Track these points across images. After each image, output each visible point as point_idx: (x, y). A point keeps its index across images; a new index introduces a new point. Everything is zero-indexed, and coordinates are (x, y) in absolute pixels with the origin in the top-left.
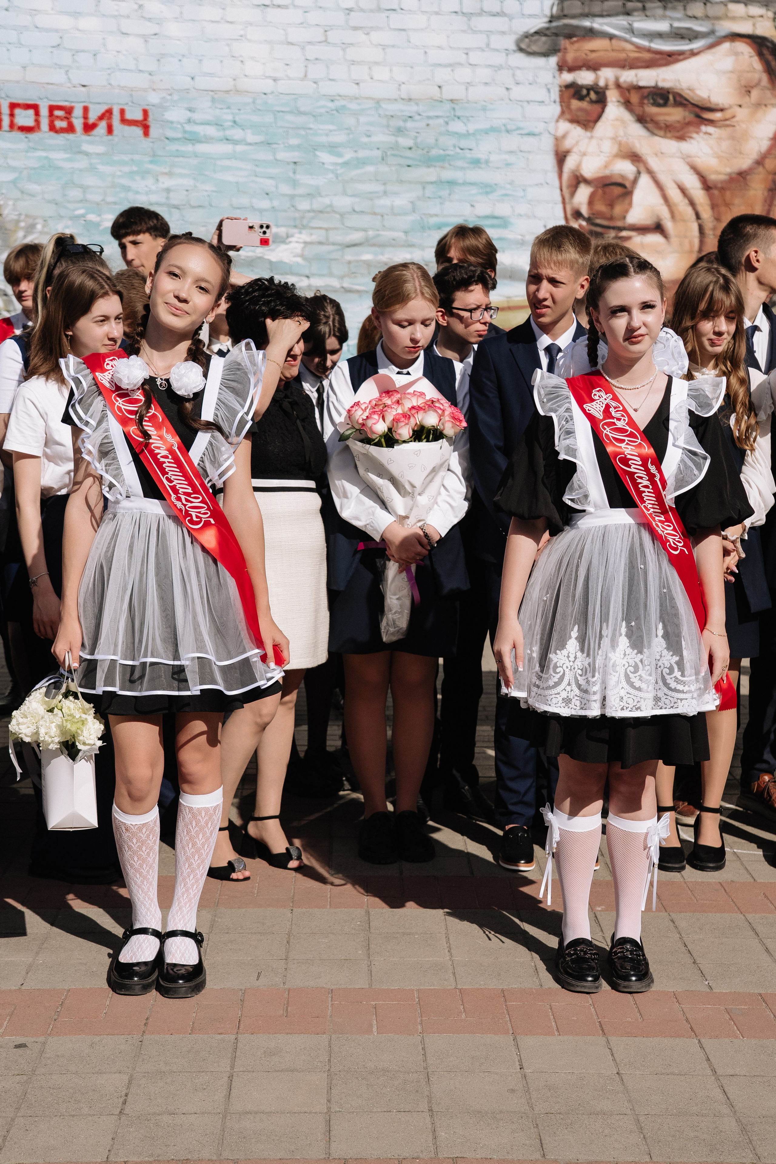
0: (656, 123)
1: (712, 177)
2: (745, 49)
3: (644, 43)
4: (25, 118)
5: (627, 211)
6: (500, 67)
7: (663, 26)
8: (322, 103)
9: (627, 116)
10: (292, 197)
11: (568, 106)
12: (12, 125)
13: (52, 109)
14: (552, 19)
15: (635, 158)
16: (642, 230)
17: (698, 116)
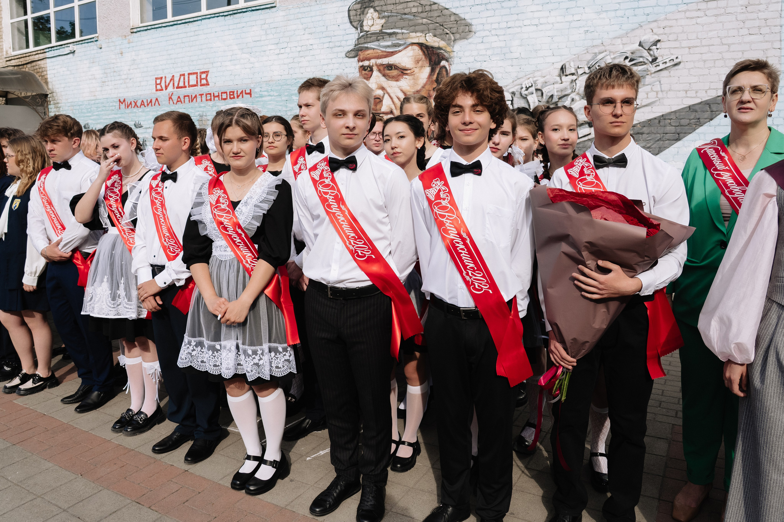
0: (389, 76)
1: (408, 93)
2: (416, 48)
3: (384, 49)
4: (224, 96)
5: (381, 107)
6: (341, 63)
7: (389, 43)
8: (293, 81)
9: (380, 75)
10: (286, 111)
11: (362, 73)
12: (222, 98)
13: (230, 92)
14: (356, 45)
15: (383, 89)
16: (386, 113)
17: (402, 72)
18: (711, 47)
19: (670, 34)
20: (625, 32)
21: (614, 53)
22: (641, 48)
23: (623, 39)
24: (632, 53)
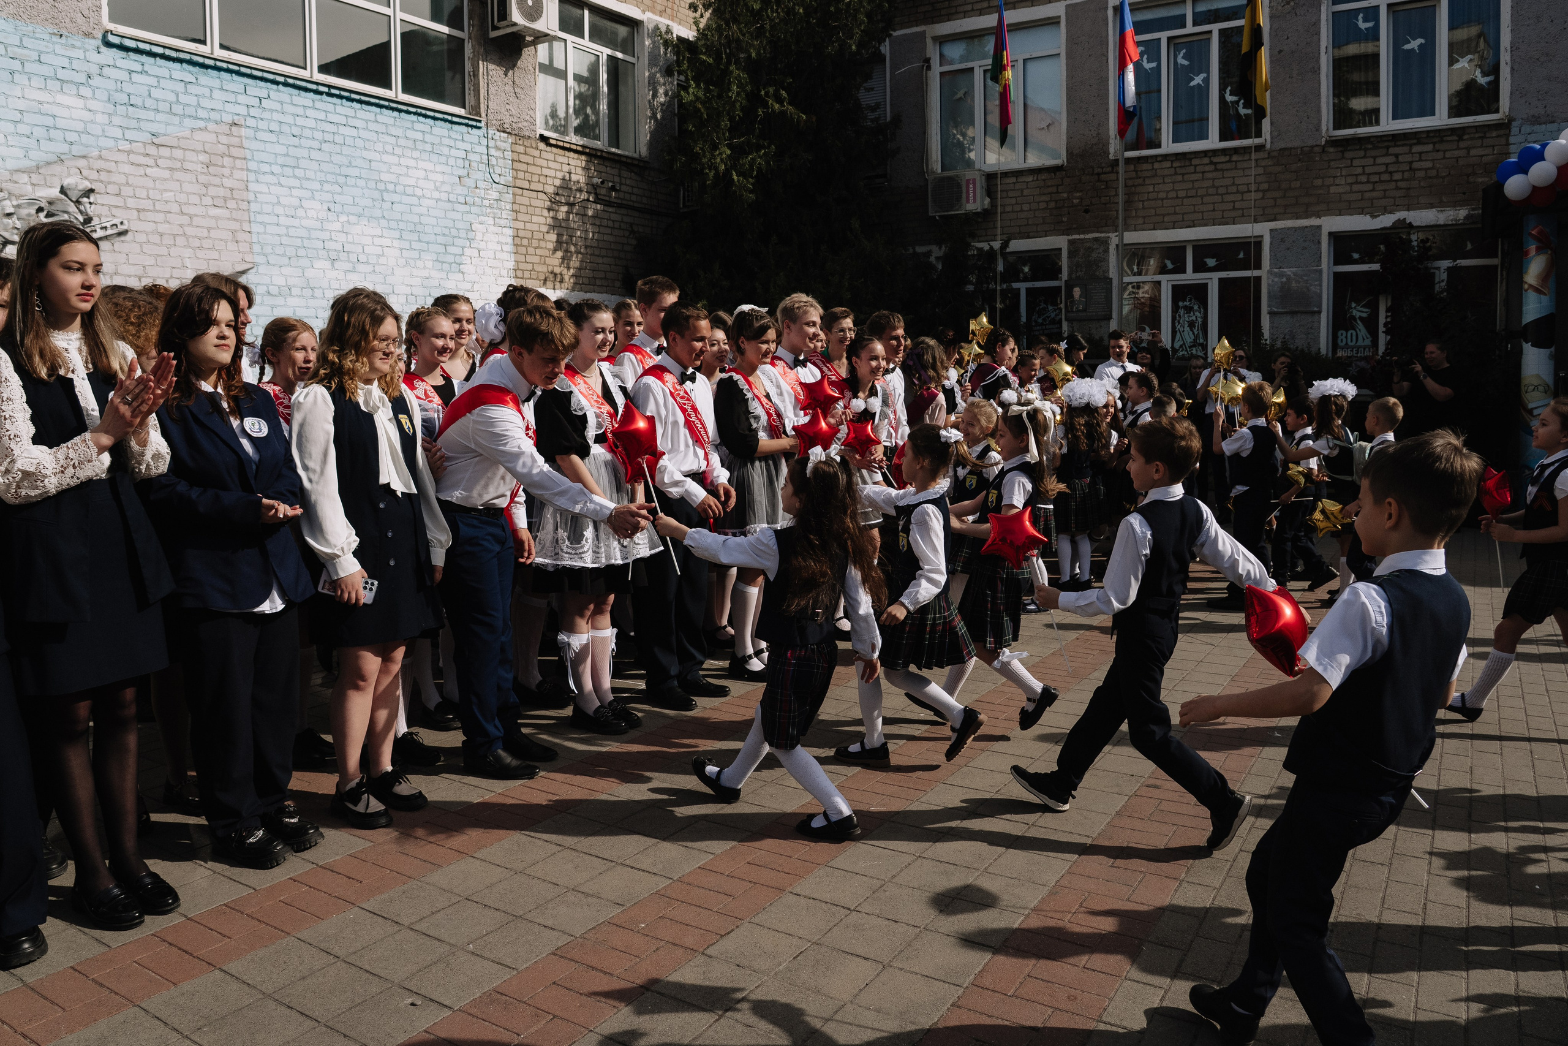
18: (168, 215)
19: (109, 183)
20: (34, 164)
21: (18, 197)
22: (63, 197)
23: (33, 175)
24: (50, 203)
